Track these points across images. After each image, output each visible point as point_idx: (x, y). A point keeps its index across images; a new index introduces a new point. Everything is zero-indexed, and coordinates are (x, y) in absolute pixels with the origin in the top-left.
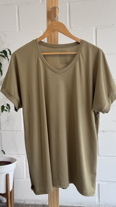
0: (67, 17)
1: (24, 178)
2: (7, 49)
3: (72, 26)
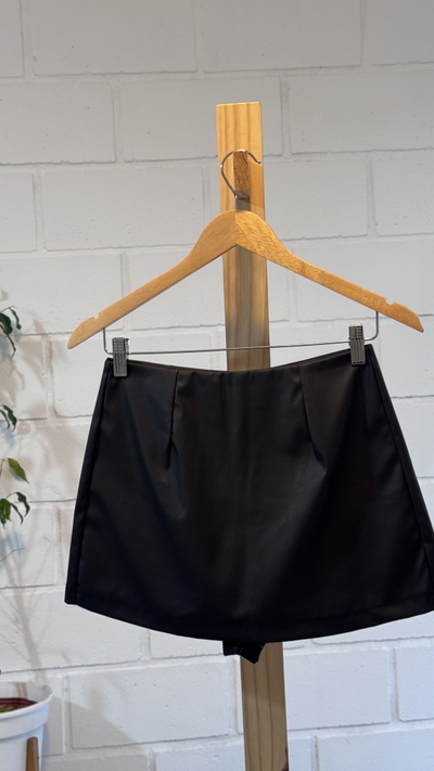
1: (62, 754)
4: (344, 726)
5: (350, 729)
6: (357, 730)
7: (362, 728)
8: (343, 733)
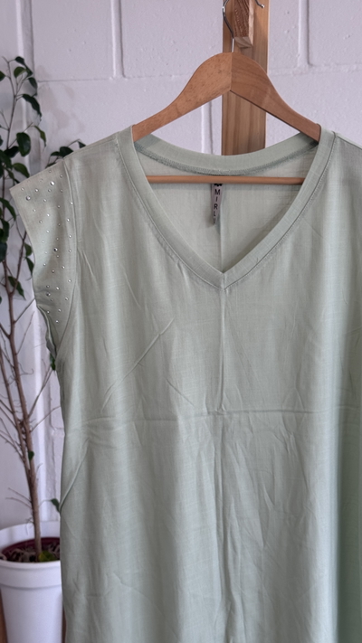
0: (296, 27)
2: (77, 144)
3: (314, 60)
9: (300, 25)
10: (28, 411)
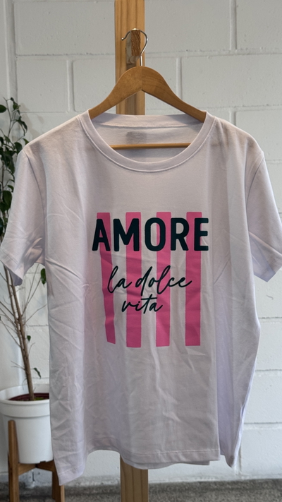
4: (258, 423)
5: (261, 425)
6: (266, 426)
7: (270, 425)
8: (256, 428)
9: (177, 86)
10: (22, 313)
